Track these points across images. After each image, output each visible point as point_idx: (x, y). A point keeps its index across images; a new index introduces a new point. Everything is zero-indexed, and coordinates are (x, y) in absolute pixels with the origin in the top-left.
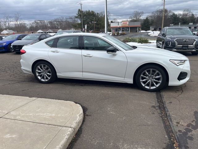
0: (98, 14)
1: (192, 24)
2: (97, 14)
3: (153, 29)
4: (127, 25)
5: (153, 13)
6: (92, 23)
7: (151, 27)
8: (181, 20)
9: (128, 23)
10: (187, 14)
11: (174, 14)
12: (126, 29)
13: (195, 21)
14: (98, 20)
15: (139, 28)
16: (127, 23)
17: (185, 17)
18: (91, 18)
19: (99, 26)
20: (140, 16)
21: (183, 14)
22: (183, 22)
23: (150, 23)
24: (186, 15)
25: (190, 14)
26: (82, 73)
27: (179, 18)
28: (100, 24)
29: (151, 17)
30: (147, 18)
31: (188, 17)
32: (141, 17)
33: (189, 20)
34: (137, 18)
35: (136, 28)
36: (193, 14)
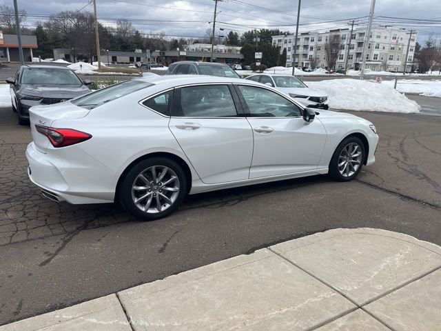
1: (140, 51)
4: (1, 43)
5: (51, 17)
7: (55, 51)
8: (117, 42)
9: (1, 37)
10: (126, 29)
11: (100, 27)
13: (144, 45)
15: (34, 50)
17: (122, 35)
20: (20, 21)
21: (118, 29)
22: (122, 46)
23: (49, 42)
24: (125, 32)
25: (131, 31)
27: (111, 36)
29: (48, 25)
30: (40, 28)
31: (129, 36)
32: (22, 24)
33: (132, 42)
34: (9, 24)
35: (26, 50)
36: (137, 32)
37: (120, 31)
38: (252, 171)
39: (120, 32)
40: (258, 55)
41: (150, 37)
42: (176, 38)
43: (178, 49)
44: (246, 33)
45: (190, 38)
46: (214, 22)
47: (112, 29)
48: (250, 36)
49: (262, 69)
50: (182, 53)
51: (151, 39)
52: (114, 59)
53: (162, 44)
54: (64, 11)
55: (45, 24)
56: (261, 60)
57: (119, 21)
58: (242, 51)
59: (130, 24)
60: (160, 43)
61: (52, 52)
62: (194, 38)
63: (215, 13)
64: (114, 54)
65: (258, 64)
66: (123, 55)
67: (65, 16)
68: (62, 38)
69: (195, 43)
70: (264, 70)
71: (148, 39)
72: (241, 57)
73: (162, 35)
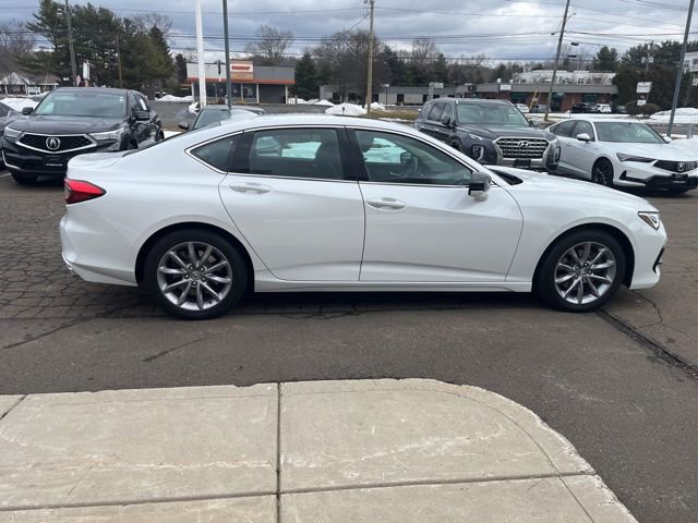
0: (127, 21)
1: (441, 85)
2: (122, 21)
3: (331, 95)
4: (250, 77)
5: (323, 40)
6: (104, 56)
7: (322, 89)
8: (409, 72)
9: (251, 70)
10: (426, 53)
11: (388, 51)
12: (245, 91)
13: (449, 76)
14: (131, 47)
15: (290, 87)
16: (248, 68)
17: (419, 61)
18: (100, 38)
19: (137, 70)
20: (284, 47)
21: (413, 53)
22: (415, 79)
23: (316, 76)
24: (423, 57)
25: (432, 55)
26: (357, 268)
27: (401, 64)
28: (142, 63)
29: (318, 52)
30: (307, 56)
31: (428, 62)
32: (286, 51)
33: (431, 73)
34: (270, 52)
35: (281, 87)
36: (442, 55)
37: (417, 56)
38: (366, 269)
39: (417, 58)
40: (644, 87)
41: (460, 63)
42: (505, 62)
43: (499, 80)
44: (633, 50)
45: (529, 62)
46: (562, 32)
47: (405, 53)
48: (638, 53)
49: (648, 112)
50: (504, 87)
51: (461, 66)
52: (400, 98)
53: (478, 73)
54: (341, 31)
55: (315, 51)
56: (649, 97)
57: (417, 41)
58: (614, 81)
59: (433, 44)
60: (474, 71)
61: (318, 89)
62: (537, 62)
63: (565, 16)
64: (401, 90)
65: (641, 103)
66: (412, 93)
67: (340, 37)
68: (333, 70)
69: (535, 69)
70: (653, 113)
71: (456, 66)
72: (613, 90)
73: (481, 58)
